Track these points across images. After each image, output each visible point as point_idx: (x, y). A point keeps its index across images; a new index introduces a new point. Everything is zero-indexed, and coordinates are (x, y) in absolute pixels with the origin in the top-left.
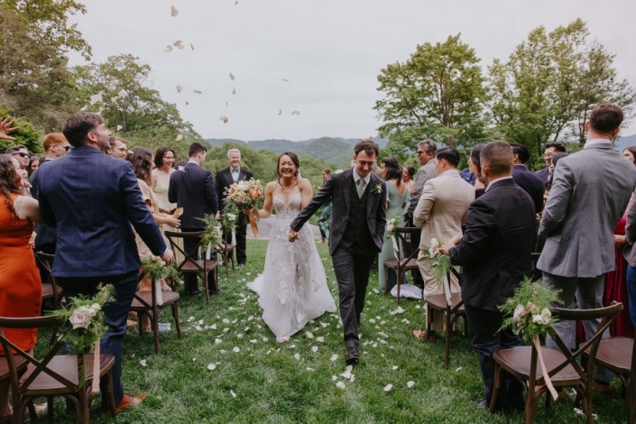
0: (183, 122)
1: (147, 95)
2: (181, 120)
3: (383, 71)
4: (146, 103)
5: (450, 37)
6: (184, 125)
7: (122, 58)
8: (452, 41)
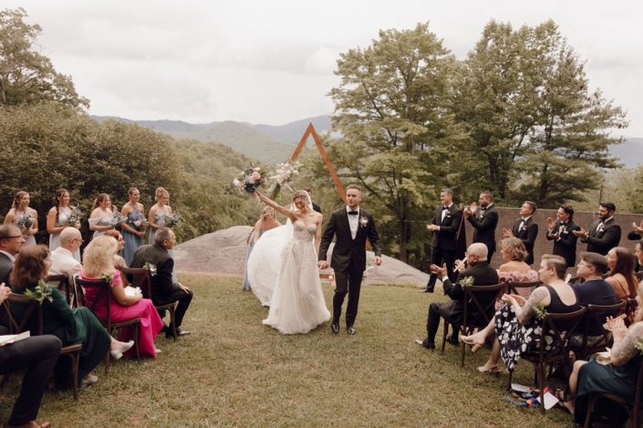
0: (79, 98)
1: (32, 62)
2: (76, 95)
3: (343, 55)
4: (32, 72)
5: (419, 24)
6: (80, 101)
7: (6, 14)
8: (421, 29)
